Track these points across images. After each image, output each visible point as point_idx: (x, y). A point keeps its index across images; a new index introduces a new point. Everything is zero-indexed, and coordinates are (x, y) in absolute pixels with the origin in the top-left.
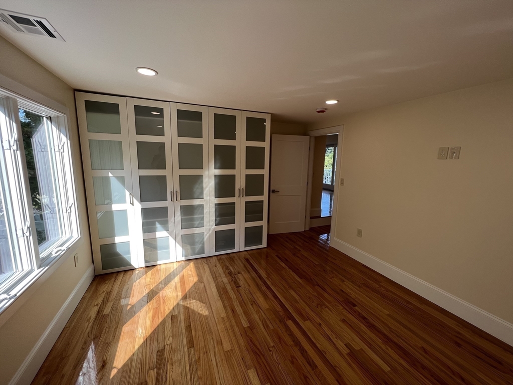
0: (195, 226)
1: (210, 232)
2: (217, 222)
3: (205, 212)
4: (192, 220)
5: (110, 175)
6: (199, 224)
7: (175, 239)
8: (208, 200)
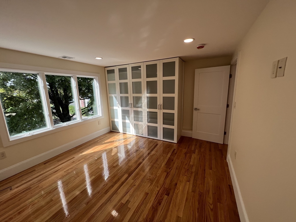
0: (139, 121)
1: (146, 125)
2: (148, 121)
3: (143, 115)
4: (138, 118)
5: (113, 96)
6: (141, 120)
7: (132, 125)
8: (144, 109)
